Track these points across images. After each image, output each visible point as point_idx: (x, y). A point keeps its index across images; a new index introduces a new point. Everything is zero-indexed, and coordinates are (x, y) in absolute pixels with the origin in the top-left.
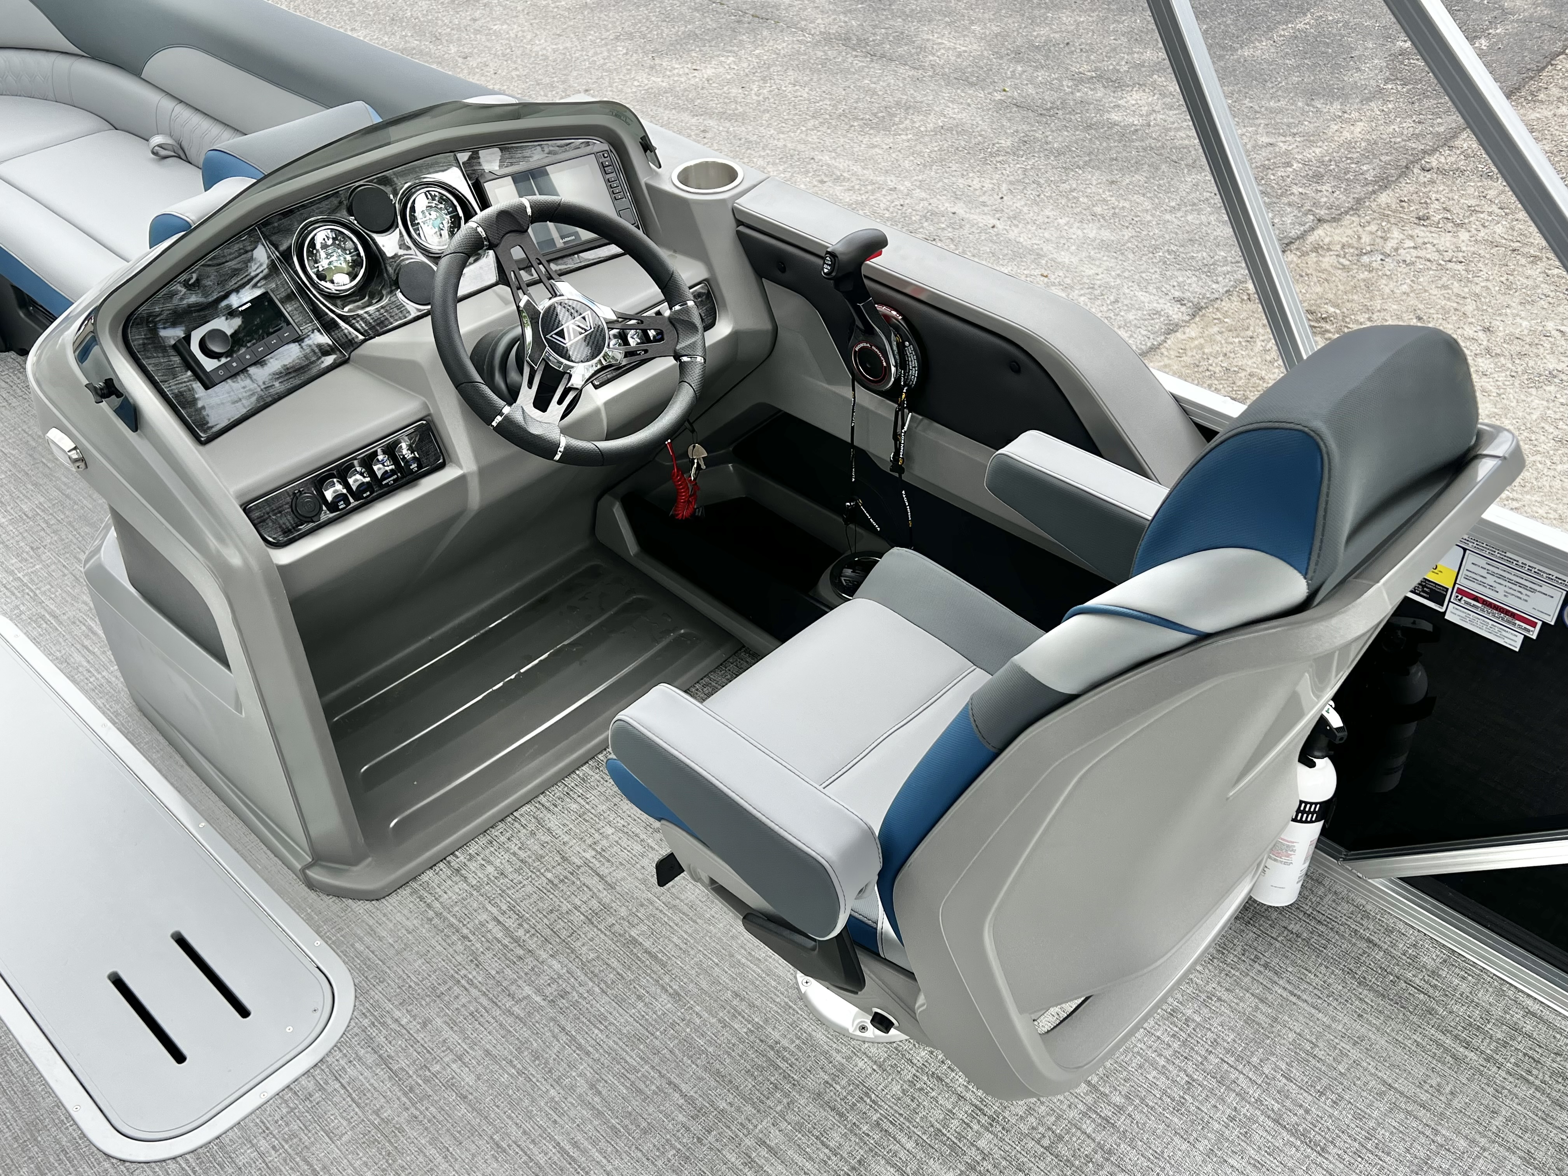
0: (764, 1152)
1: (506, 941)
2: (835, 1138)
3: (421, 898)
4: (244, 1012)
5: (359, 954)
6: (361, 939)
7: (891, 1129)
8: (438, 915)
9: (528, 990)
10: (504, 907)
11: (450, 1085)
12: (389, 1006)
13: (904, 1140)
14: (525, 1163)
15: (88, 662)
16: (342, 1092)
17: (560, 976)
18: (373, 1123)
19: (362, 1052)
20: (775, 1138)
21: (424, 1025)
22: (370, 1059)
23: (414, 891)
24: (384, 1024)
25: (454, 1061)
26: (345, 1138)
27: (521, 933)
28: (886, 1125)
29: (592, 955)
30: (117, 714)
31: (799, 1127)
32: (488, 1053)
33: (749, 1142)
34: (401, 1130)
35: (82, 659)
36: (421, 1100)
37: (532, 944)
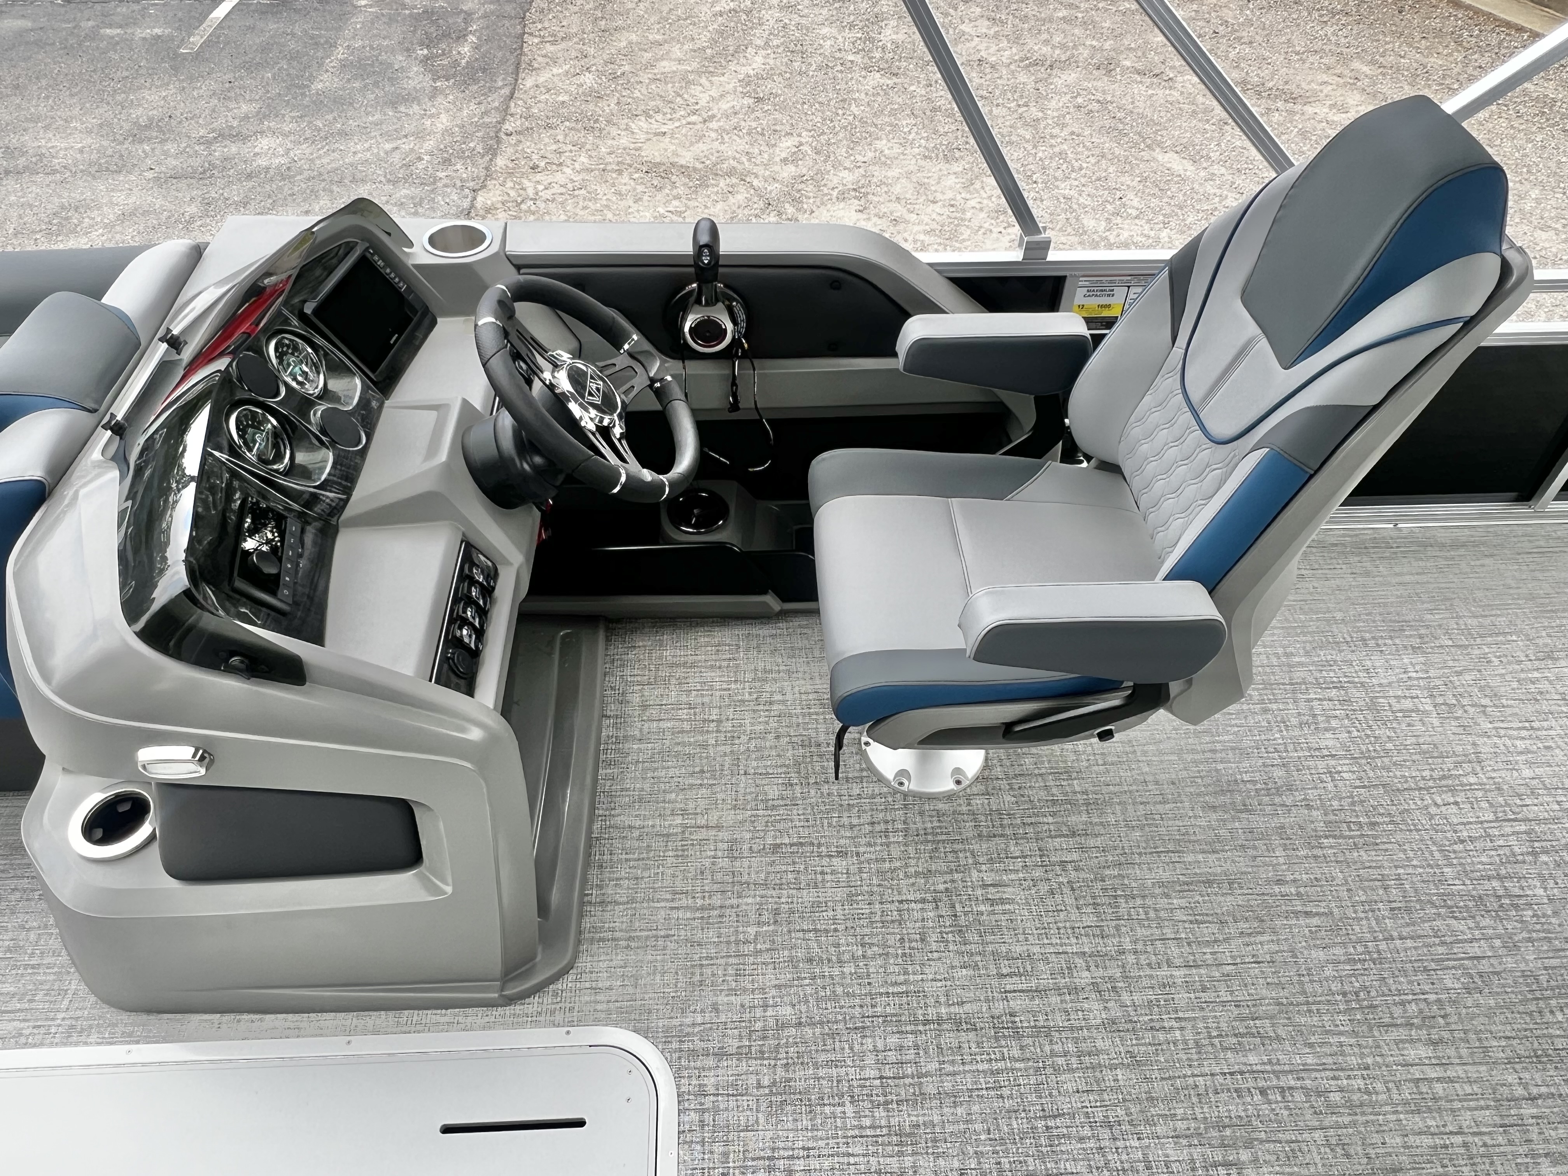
0: (992, 890)
1: (698, 915)
2: (1015, 850)
3: (601, 940)
4: (580, 1123)
5: (609, 1012)
6: (597, 1002)
7: (1033, 820)
8: (630, 939)
9: (752, 930)
10: (669, 896)
11: (781, 1026)
12: (676, 1022)
13: (1045, 820)
14: (884, 1021)
15: (24, 1020)
16: (720, 1098)
17: (761, 904)
18: (766, 1095)
19: (699, 1064)
20: (989, 878)
21: (717, 1011)
22: (710, 1062)
23: (592, 941)
24: (688, 1034)
25: (765, 1011)
26: (762, 1120)
27: (700, 902)
28: (1029, 820)
29: (763, 876)
30: (130, 1035)
31: (991, 861)
32: (778, 987)
33: (979, 892)
34: (789, 1080)
35: (15, 1023)
36: (778, 1052)
37: (717, 900)
